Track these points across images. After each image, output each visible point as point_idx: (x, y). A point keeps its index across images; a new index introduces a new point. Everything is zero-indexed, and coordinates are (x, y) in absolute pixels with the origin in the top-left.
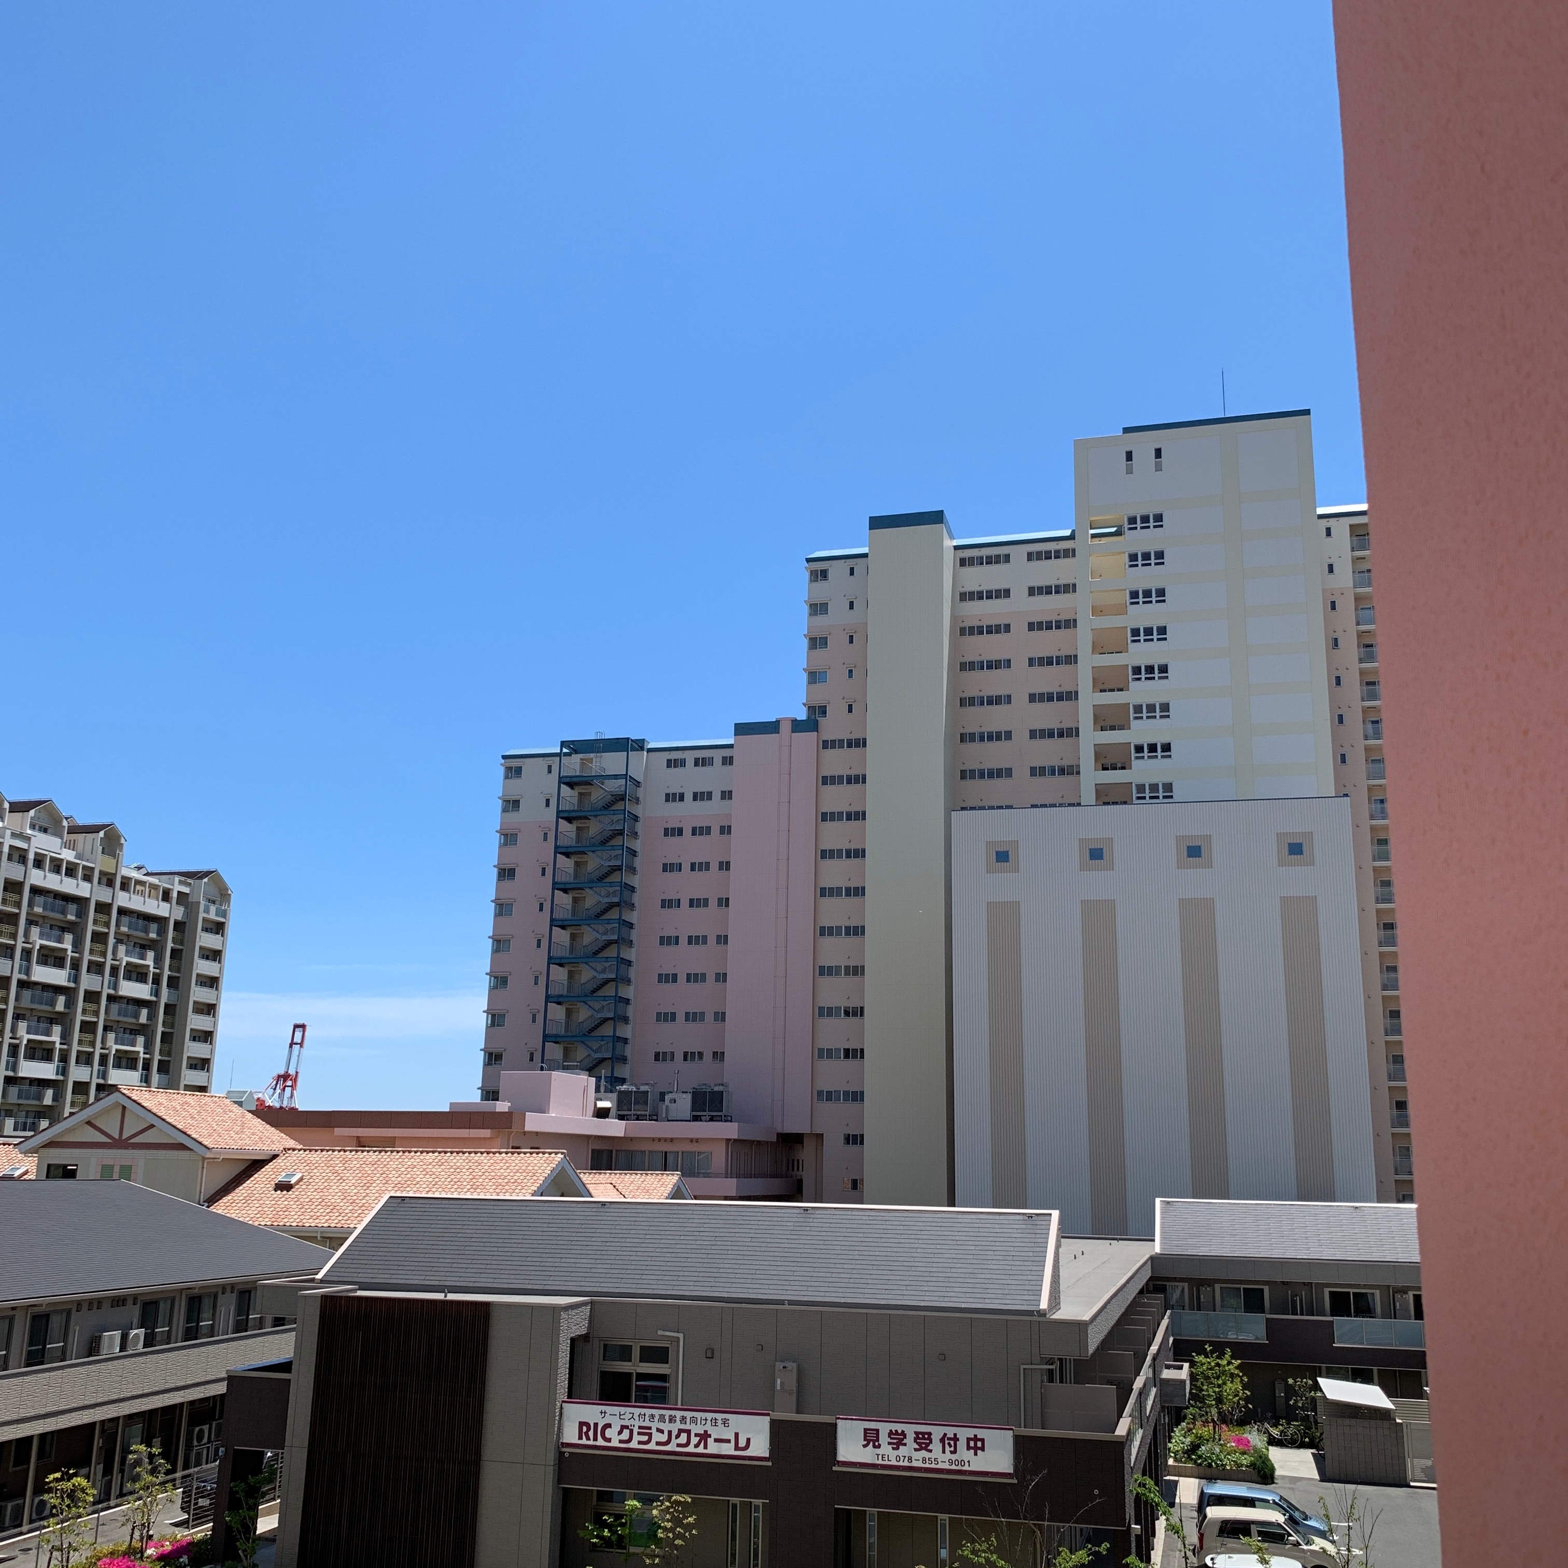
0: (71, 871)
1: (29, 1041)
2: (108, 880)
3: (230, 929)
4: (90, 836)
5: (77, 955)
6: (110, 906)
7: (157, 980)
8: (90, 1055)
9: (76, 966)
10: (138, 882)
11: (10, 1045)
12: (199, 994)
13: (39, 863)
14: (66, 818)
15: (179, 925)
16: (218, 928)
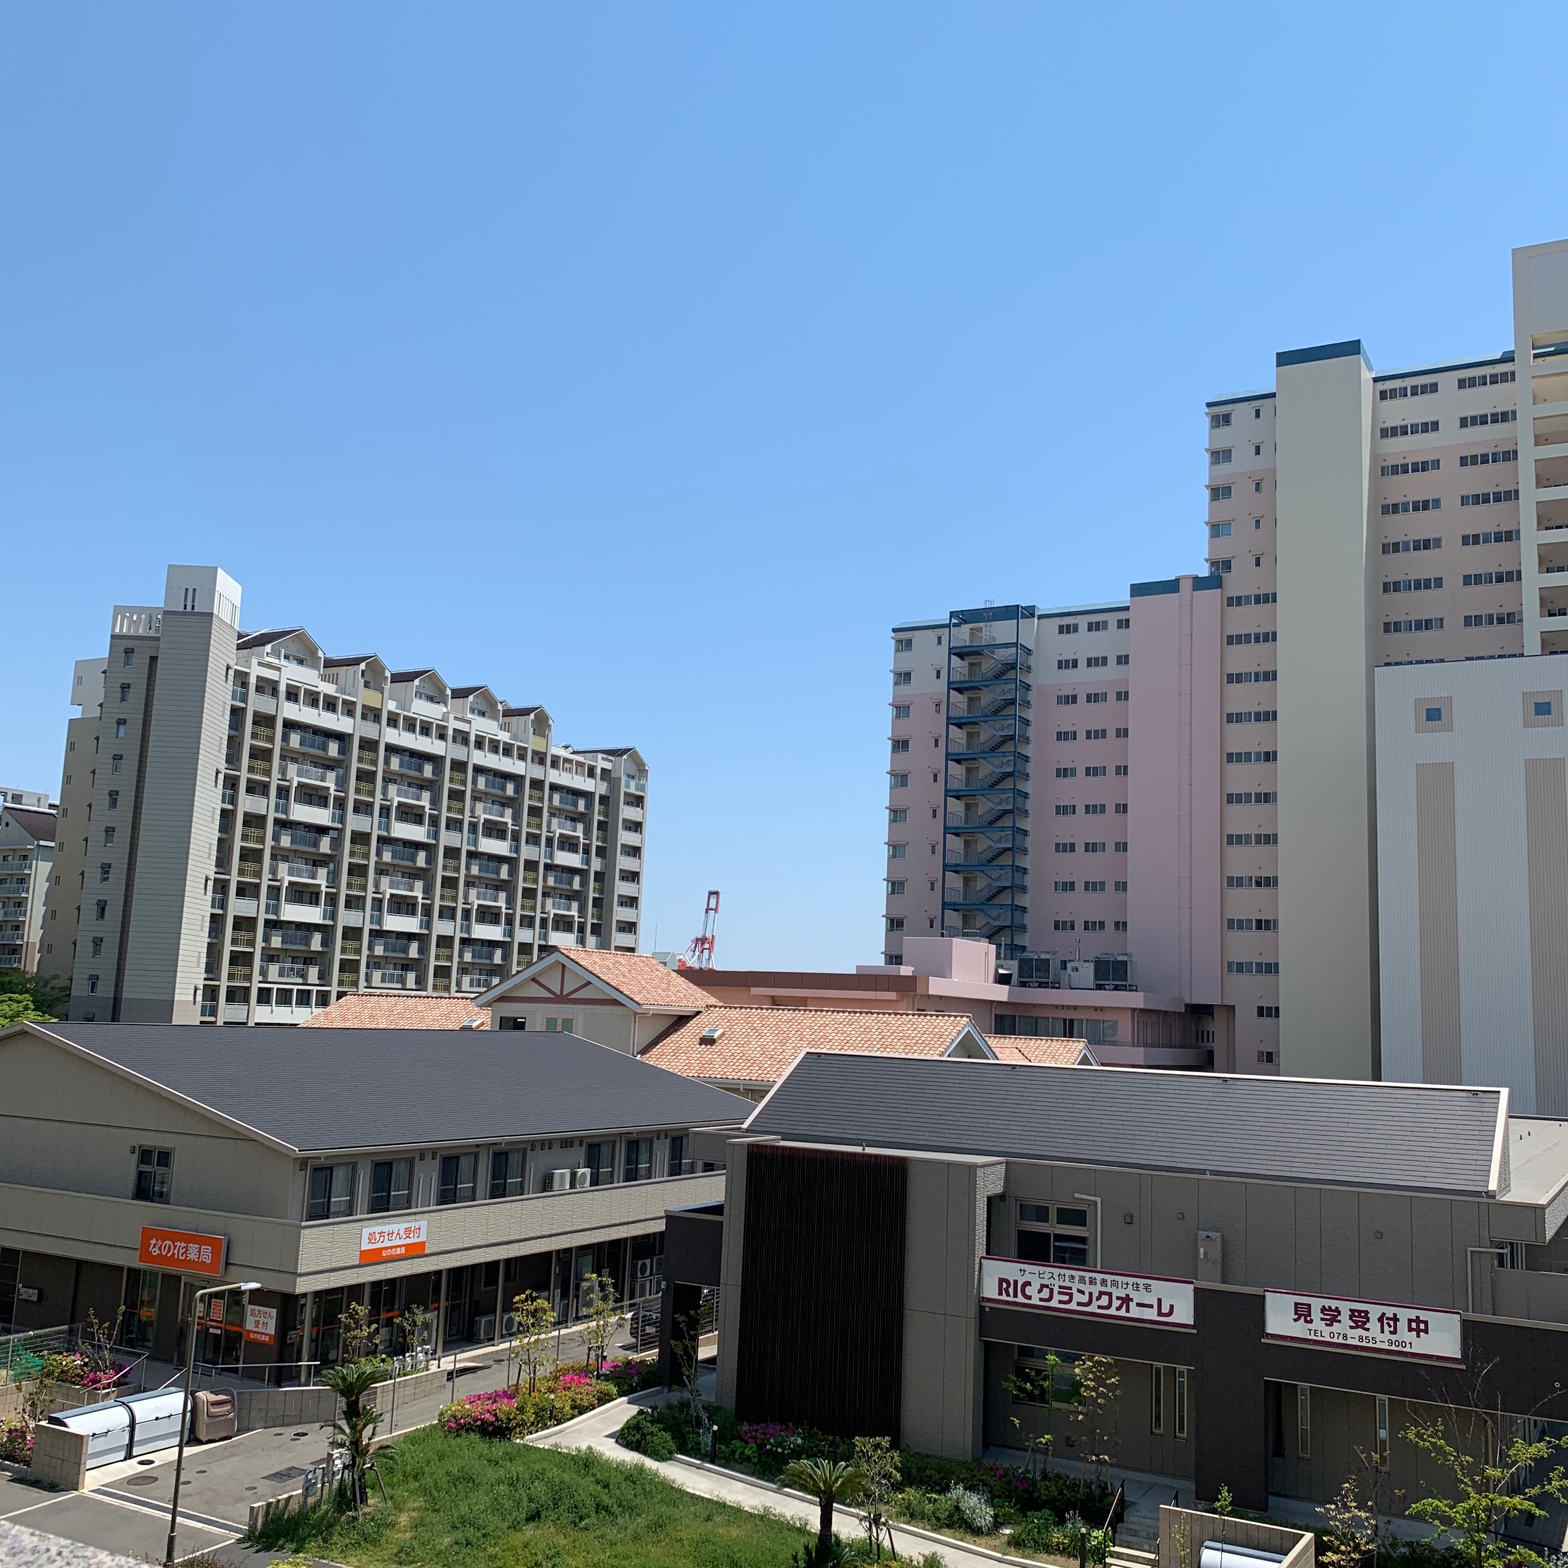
0: (507, 752)
1: (479, 906)
2: (540, 758)
3: (648, 802)
4: (523, 718)
5: (517, 828)
6: (542, 782)
7: (587, 850)
8: (532, 918)
9: (516, 837)
10: (566, 760)
11: (463, 909)
12: (624, 863)
13: (479, 744)
14: (501, 703)
15: (604, 800)
16: (637, 801)
